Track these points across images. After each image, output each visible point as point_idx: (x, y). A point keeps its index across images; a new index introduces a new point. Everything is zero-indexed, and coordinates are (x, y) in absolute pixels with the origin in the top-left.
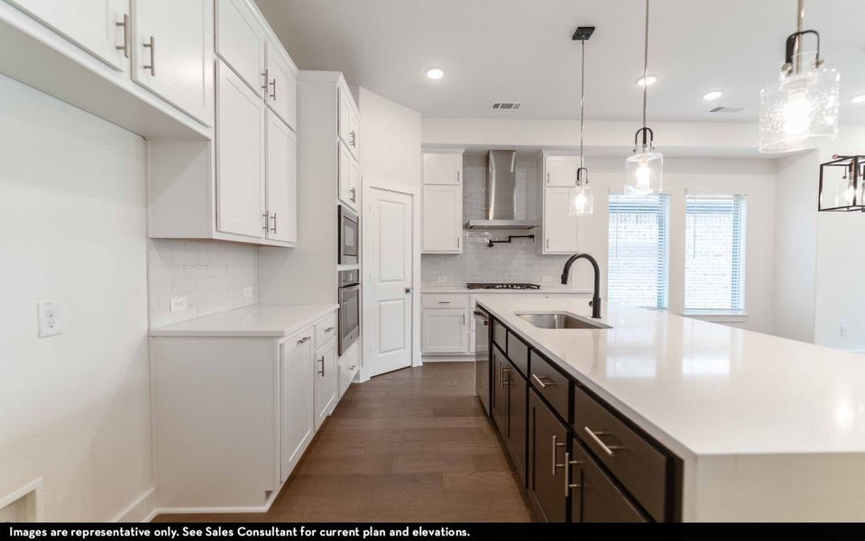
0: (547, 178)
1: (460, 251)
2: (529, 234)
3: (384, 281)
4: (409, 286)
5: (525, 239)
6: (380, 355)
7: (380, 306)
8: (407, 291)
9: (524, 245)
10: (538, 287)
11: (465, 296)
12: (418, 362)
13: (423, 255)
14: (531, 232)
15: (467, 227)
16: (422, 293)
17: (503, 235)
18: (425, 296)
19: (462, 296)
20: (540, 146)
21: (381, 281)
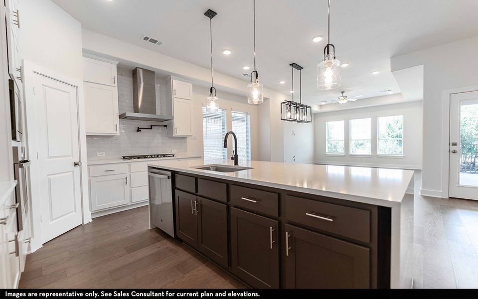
0: (174, 92)
1: (118, 133)
2: (165, 124)
3: (52, 157)
4: (77, 161)
5: (160, 128)
6: (52, 222)
7: (50, 179)
8: (76, 164)
9: (160, 131)
10: (173, 156)
11: (126, 165)
12: (88, 219)
13: (87, 136)
14: (165, 123)
15: (122, 117)
16: (88, 165)
17: (146, 124)
18: (90, 167)
19: (123, 165)
20: (170, 72)
21: (50, 157)
